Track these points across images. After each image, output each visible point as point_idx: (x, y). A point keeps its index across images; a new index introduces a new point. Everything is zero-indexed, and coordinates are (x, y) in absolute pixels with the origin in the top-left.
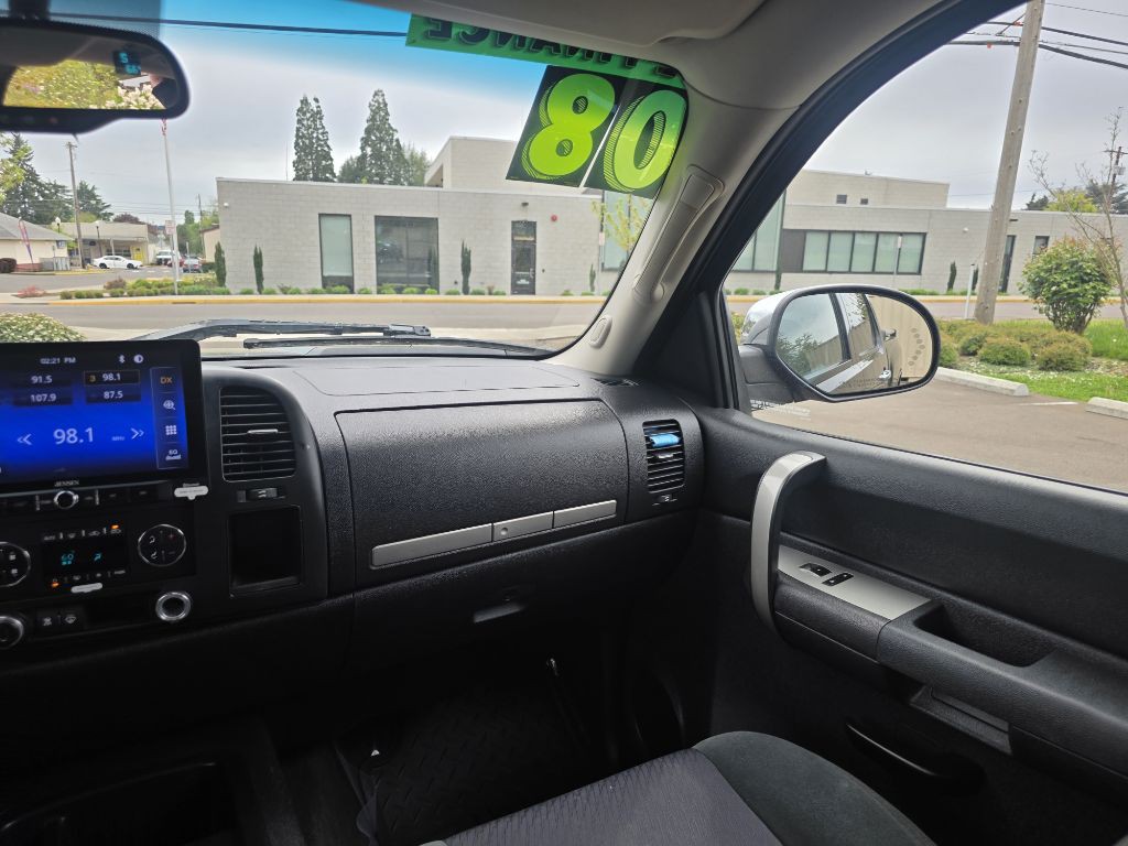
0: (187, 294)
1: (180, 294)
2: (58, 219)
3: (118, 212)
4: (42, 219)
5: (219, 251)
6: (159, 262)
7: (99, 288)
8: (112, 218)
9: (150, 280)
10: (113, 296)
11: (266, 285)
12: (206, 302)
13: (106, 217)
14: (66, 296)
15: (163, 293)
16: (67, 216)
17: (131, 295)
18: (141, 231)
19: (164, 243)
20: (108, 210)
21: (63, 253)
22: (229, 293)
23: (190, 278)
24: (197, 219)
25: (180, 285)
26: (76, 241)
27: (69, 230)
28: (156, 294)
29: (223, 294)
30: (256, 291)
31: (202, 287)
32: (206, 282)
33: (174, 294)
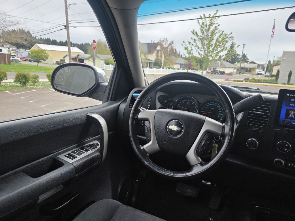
0: (265, 83)
1: (263, 83)
2: (236, 63)
3: (250, 61)
4: (233, 62)
5: (278, 71)
6: (258, 74)
7: (242, 79)
8: (249, 62)
9: (255, 78)
10: (246, 82)
11: (290, 82)
12: (270, 86)
13: (247, 62)
14: (235, 81)
15: (259, 82)
16: (238, 62)
17: (250, 82)
18: (256, 66)
19: (261, 69)
20: (248, 60)
21: (235, 71)
22: (278, 84)
23: (267, 79)
24: (272, 63)
25: (264, 80)
26: (239, 68)
27: (238, 65)
28: (257, 82)
29: (276, 84)
30: (287, 84)
31: (270, 81)
32: (272, 80)
33: (261, 82)
